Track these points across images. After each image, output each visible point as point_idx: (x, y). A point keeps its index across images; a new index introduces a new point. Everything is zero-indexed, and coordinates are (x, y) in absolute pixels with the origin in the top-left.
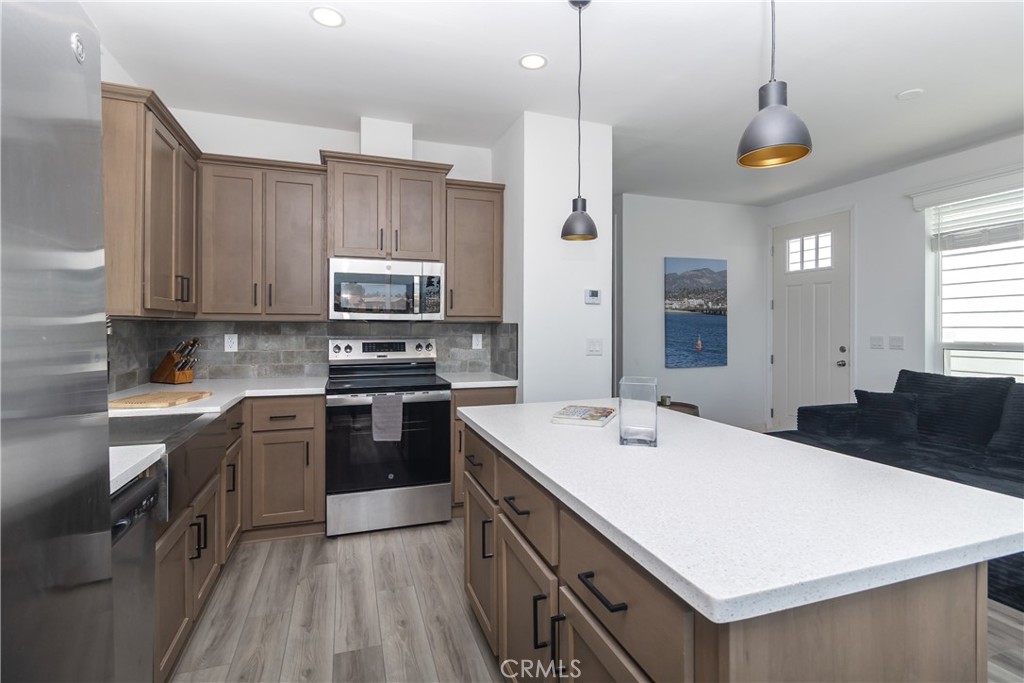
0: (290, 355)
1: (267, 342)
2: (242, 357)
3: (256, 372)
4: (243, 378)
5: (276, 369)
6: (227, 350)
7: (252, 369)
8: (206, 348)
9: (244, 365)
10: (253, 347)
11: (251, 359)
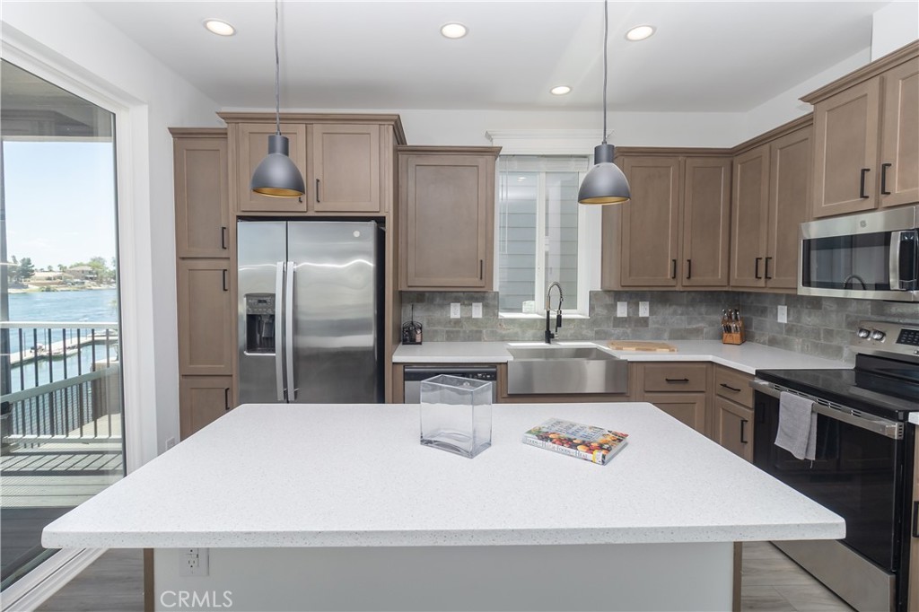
0: (829, 333)
1: (809, 316)
2: (789, 329)
3: (800, 347)
4: (791, 350)
5: (816, 346)
6: (779, 321)
7: (797, 341)
8: (766, 317)
9: (791, 337)
10: (798, 319)
11: (797, 332)
